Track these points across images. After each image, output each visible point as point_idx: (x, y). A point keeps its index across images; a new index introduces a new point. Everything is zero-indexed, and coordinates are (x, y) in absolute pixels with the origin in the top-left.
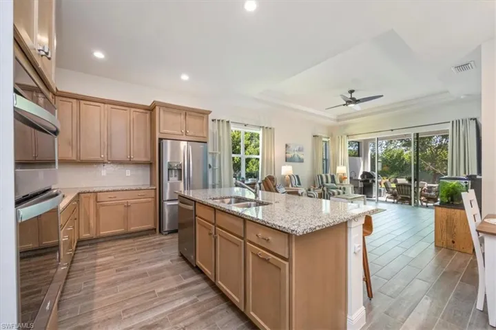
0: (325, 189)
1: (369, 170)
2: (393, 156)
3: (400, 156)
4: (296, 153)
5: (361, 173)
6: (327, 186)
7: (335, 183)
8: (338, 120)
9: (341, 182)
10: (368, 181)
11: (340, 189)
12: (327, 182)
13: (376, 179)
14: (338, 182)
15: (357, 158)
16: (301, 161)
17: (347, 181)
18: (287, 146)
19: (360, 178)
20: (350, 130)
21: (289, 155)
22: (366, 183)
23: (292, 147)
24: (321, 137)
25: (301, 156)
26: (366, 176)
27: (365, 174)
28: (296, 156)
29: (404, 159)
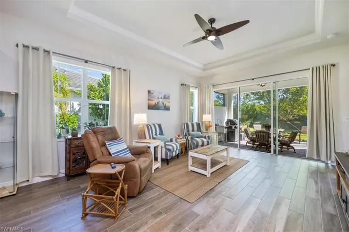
0: (189, 138)
1: (232, 118)
2: (248, 107)
3: (253, 107)
4: (161, 100)
5: (226, 121)
6: (192, 135)
7: (200, 131)
8: (204, 70)
9: (207, 130)
10: (232, 127)
11: (205, 138)
12: (193, 131)
13: (238, 126)
14: (203, 129)
15: (223, 107)
16: (167, 108)
17: (213, 129)
18: (149, 92)
19: (225, 125)
20: (216, 80)
21: (153, 103)
22: (230, 130)
23: (155, 94)
24: (189, 86)
25: (167, 104)
26: (229, 123)
27: (229, 121)
28: (161, 103)
29: (255, 109)
